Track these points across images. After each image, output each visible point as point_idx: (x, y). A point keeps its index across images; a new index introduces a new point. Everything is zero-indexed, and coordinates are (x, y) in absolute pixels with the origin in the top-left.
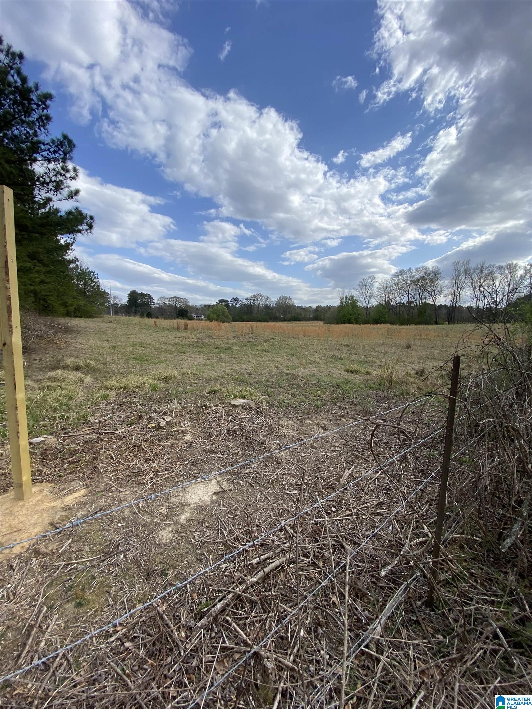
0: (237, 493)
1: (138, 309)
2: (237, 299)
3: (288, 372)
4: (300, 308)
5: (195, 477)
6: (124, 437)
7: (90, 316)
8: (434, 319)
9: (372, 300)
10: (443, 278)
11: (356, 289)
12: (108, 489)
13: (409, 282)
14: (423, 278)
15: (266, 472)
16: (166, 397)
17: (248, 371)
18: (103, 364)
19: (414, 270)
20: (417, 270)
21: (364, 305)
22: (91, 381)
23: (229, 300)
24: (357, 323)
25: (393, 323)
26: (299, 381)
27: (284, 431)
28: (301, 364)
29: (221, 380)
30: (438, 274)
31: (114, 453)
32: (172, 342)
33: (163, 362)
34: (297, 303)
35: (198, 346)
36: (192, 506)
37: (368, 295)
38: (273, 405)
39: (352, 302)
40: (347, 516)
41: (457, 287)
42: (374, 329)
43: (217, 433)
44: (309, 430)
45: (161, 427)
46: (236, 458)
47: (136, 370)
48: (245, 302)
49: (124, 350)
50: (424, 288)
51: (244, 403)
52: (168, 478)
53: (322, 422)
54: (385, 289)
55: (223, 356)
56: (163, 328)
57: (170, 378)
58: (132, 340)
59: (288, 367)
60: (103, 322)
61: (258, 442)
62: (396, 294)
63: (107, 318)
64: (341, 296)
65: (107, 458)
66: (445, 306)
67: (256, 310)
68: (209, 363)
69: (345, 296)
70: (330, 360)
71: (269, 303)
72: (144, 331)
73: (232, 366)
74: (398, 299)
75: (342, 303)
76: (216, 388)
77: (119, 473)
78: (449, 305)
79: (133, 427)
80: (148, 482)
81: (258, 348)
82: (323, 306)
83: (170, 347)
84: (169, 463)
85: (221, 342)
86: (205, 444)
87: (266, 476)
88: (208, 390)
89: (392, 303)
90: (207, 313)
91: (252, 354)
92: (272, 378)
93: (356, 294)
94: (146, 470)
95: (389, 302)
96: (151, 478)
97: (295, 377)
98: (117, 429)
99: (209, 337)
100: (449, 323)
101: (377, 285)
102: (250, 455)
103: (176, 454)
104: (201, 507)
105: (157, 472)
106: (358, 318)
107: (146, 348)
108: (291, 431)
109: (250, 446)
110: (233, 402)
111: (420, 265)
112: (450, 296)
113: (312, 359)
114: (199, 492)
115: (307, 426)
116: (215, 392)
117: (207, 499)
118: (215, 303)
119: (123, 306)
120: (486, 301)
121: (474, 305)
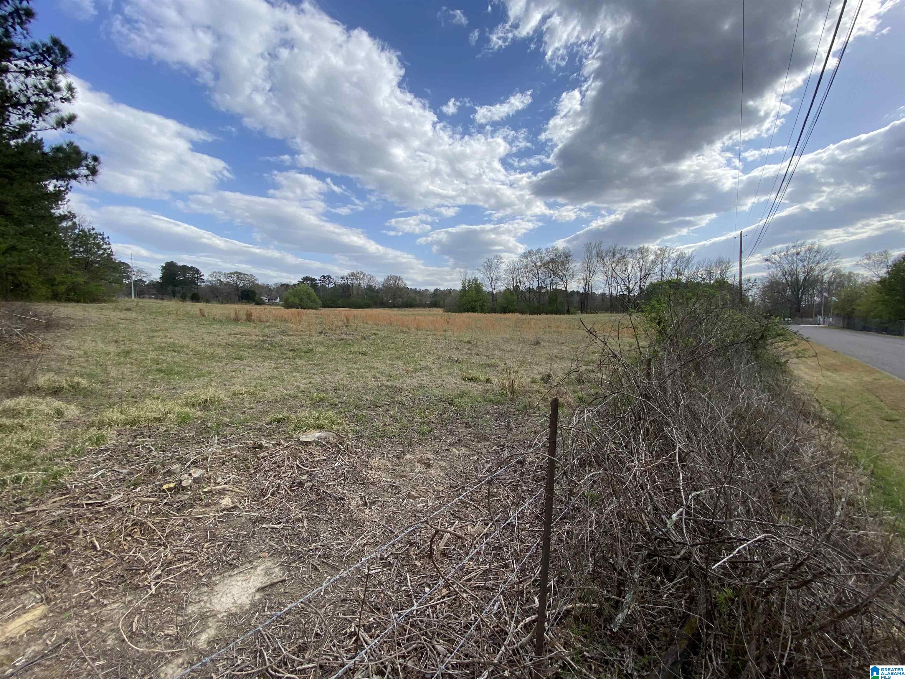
0: (294, 583)
1: (177, 289)
2: (329, 277)
3: (389, 383)
4: (414, 291)
5: (232, 566)
6: (120, 509)
7: (94, 300)
8: (566, 308)
9: (499, 284)
10: (574, 261)
11: (480, 271)
12: (83, 604)
13: (538, 264)
14: (553, 261)
15: (340, 544)
16: (202, 434)
17: (334, 385)
18: (102, 382)
19: (544, 251)
20: (547, 250)
21: (490, 289)
22: (77, 412)
23: (317, 278)
24: (483, 311)
25: (522, 312)
26: (402, 397)
27: (374, 475)
28: (408, 372)
29: (291, 401)
30: (570, 256)
31: (98, 539)
32: (223, 342)
33: (203, 376)
34: (410, 285)
35: (263, 348)
36: (219, 616)
37: (494, 278)
38: (362, 437)
39: (477, 287)
40: (444, 597)
41: (590, 272)
42: (501, 319)
43: (274, 489)
44: (408, 470)
45: (184, 488)
46: (299, 527)
47: (156, 391)
48: (340, 281)
49: (143, 358)
50: (554, 272)
51: (320, 437)
52: (187, 572)
53: (425, 456)
54: (513, 272)
55: (299, 362)
56: (213, 319)
57: (212, 403)
58: (158, 339)
59: (391, 376)
60: (115, 309)
61: (335, 497)
62: (525, 278)
63: (124, 302)
64: (463, 278)
65: (86, 548)
66: (578, 292)
67: (355, 292)
68: (276, 374)
69: (467, 279)
70: (446, 363)
71: (373, 284)
72: (181, 325)
73: (310, 378)
74: (527, 284)
75: (464, 286)
76: (281, 416)
77: (104, 573)
78: (581, 291)
79: (139, 489)
80: (152, 584)
81: (352, 349)
82: (442, 289)
83: (219, 351)
84: (192, 547)
85: (299, 340)
86: (253, 508)
87: (338, 550)
88: (268, 419)
89: (521, 289)
90: (285, 294)
91: (342, 358)
92: (366, 393)
93: (480, 276)
94: (150, 562)
95: (517, 287)
96: (158, 577)
97: (398, 390)
98: (110, 496)
99: (283, 333)
100: (582, 313)
101: (503, 266)
102: (320, 520)
103: (205, 530)
104: (234, 615)
105: (170, 563)
106: (483, 305)
107: (179, 352)
108: (383, 474)
109: (322, 505)
110: (303, 438)
111: (549, 245)
112: (582, 282)
113: (423, 364)
114: (235, 591)
115: (406, 464)
116: (279, 422)
117: (245, 601)
118: (295, 282)
119: (153, 284)
120: (619, 287)
121: (607, 292)
